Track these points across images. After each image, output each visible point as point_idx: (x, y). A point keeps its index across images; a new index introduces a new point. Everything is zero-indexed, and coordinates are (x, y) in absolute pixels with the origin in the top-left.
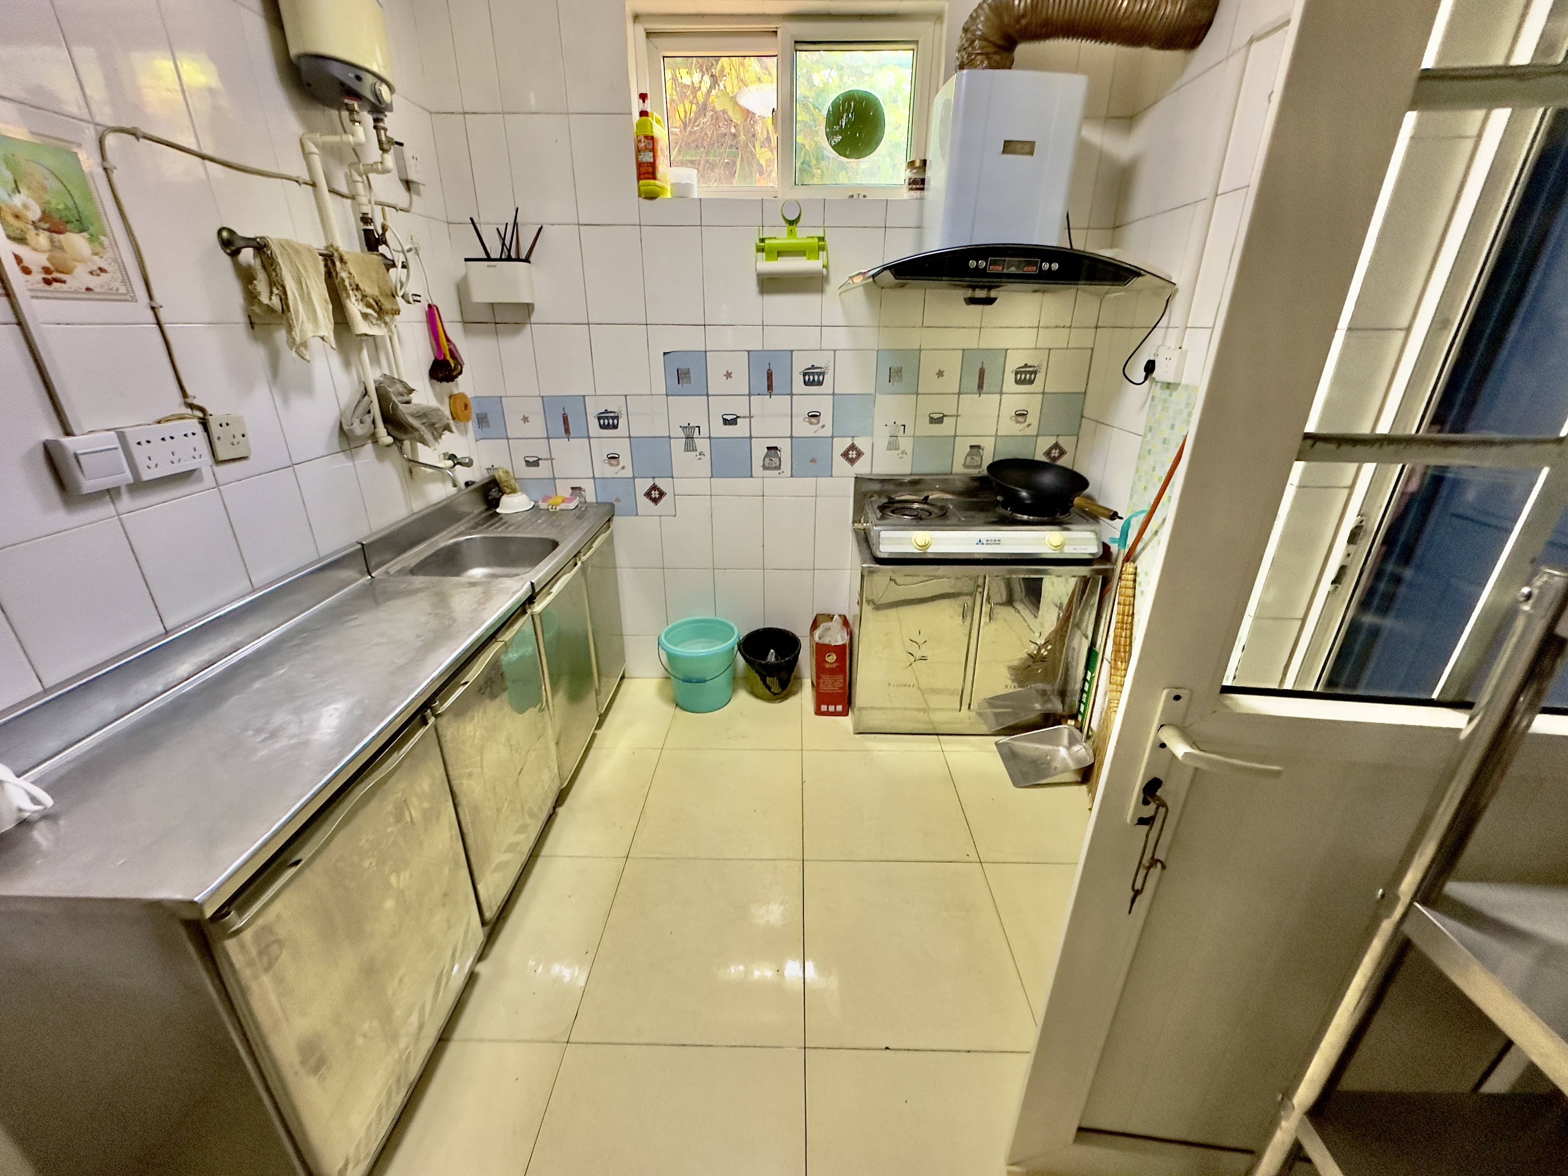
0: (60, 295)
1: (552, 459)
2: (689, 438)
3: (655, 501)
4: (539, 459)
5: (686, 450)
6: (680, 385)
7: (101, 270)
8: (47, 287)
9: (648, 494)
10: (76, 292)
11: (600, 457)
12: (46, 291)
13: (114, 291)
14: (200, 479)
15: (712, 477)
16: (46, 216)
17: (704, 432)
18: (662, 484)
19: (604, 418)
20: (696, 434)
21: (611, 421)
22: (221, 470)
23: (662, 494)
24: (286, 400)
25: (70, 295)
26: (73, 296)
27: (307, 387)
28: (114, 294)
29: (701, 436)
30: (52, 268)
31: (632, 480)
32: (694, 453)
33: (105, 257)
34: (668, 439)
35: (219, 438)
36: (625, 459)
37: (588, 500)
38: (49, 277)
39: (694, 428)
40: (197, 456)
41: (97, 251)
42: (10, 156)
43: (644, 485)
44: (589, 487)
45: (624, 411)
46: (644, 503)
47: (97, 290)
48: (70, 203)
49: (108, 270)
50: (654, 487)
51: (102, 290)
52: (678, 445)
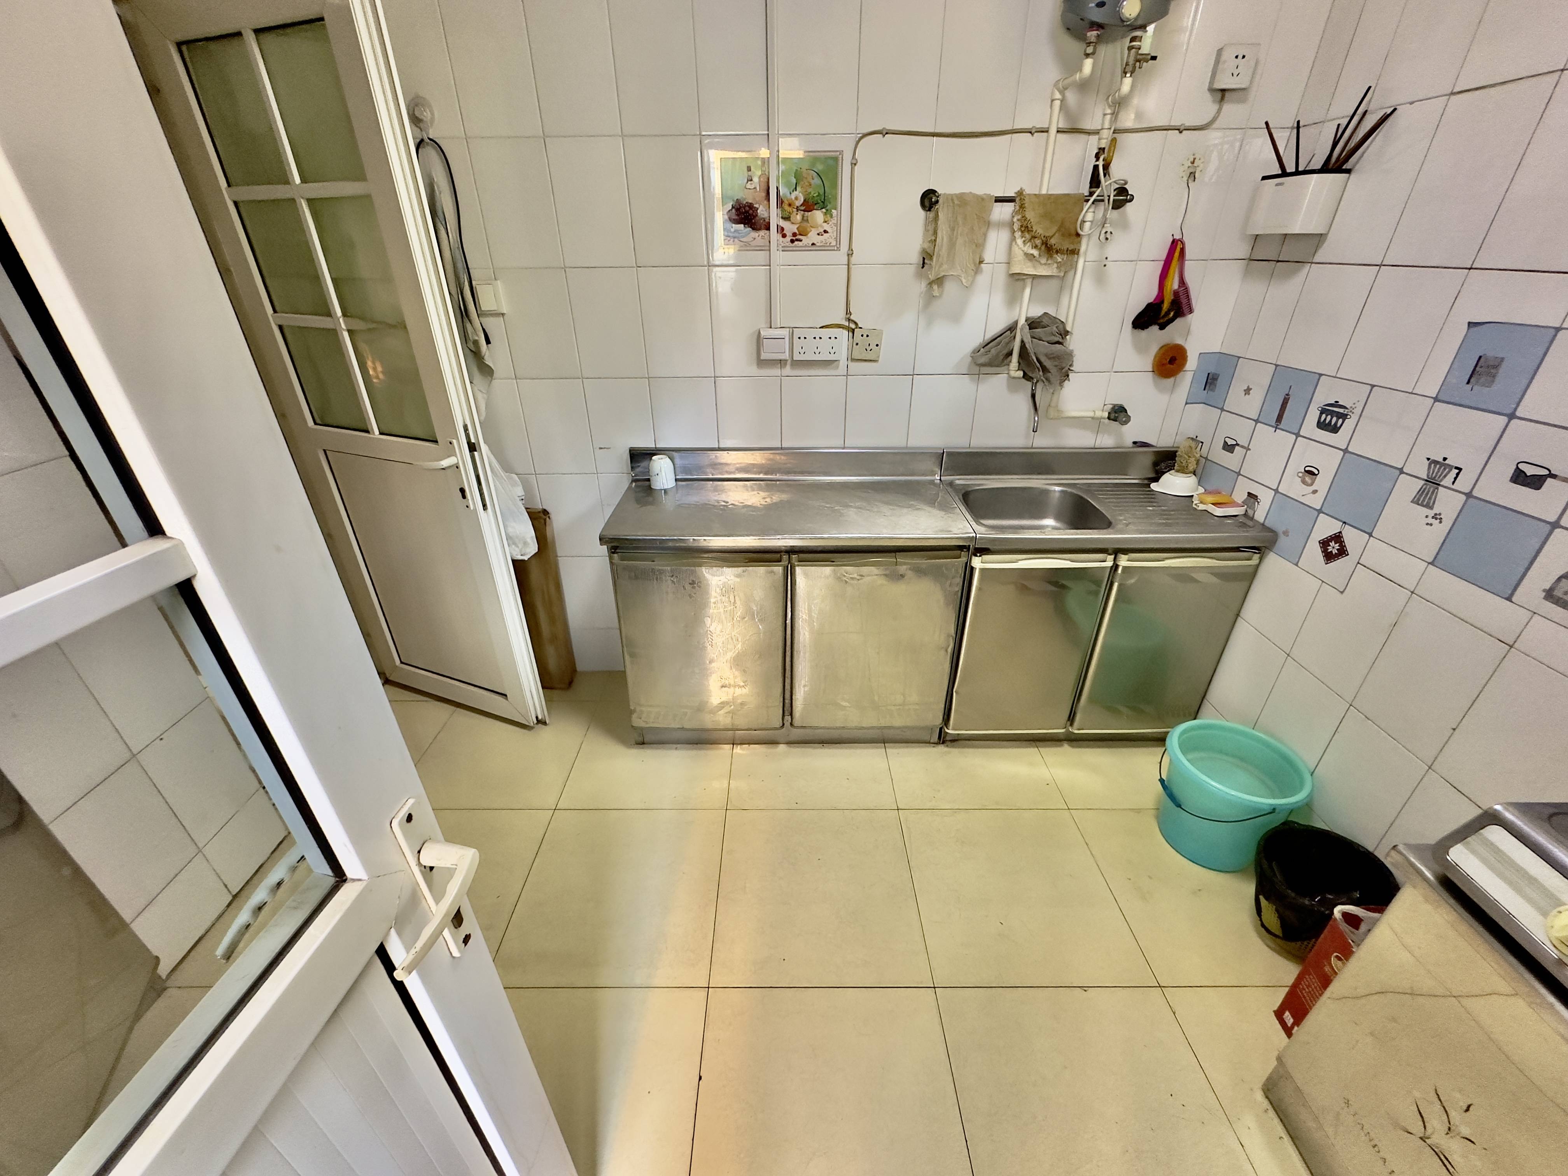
0: (797, 249)
1: (1248, 449)
2: (1433, 482)
3: (1329, 557)
4: (1237, 445)
5: (1416, 501)
6: (1470, 386)
7: (825, 232)
8: (791, 245)
9: (1324, 544)
10: (806, 246)
11: (1297, 465)
12: (792, 247)
13: (828, 244)
14: (837, 367)
15: (1432, 563)
16: (805, 202)
17: (1464, 484)
18: (1351, 537)
19: (1332, 413)
20: (1447, 481)
21: (1334, 419)
22: (853, 365)
23: (1343, 552)
24: (929, 324)
25: (803, 249)
26: (805, 249)
27: (956, 317)
28: (827, 246)
29: (1453, 487)
30: (798, 233)
31: (1316, 513)
32: (1425, 511)
33: (830, 223)
34: (1398, 472)
35: (857, 344)
36: (1322, 483)
37: (1256, 517)
38: (794, 238)
39: (1451, 467)
40: (832, 353)
41: (827, 220)
42: (799, 169)
43: (1326, 527)
44: (1266, 497)
45: (1358, 411)
46: (1314, 551)
47: (817, 244)
48: (822, 192)
49: (829, 231)
50: (1338, 538)
51: (821, 244)
52: (1409, 487)
